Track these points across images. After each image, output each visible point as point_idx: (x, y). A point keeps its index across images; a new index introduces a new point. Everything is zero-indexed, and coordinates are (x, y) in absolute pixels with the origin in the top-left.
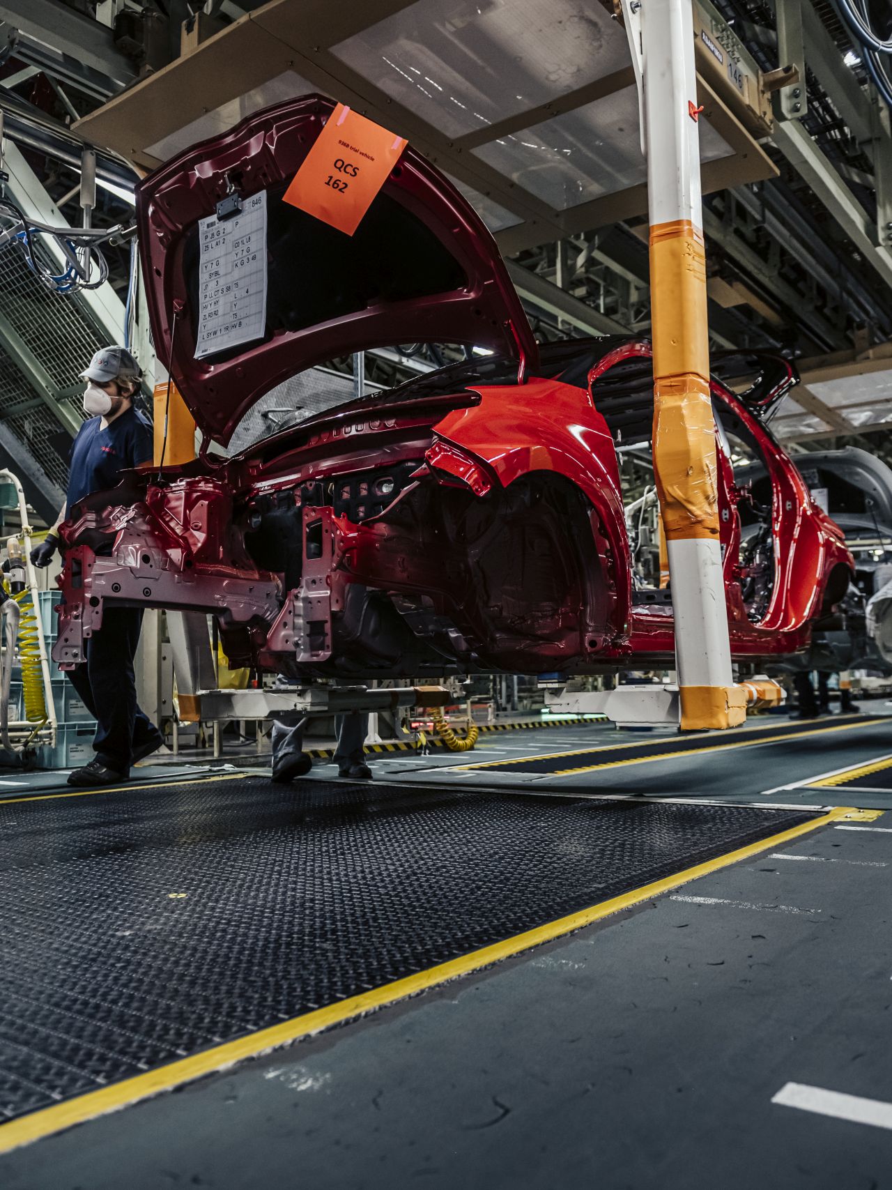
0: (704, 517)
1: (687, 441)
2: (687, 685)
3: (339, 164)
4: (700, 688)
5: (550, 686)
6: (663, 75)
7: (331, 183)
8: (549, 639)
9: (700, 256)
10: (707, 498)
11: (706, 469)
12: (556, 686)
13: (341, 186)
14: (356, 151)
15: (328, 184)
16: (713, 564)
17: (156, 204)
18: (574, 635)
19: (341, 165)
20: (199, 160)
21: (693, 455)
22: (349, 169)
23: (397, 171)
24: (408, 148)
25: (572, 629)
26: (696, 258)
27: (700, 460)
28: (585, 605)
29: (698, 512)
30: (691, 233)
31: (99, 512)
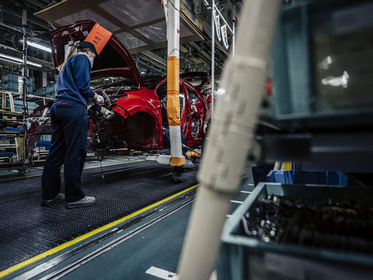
0: (176, 121)
1: (173, 105)
2: (172, 156)
3: (96, 37)
4: (175, 157)
5: (146, 154)
6: (172, 22)
7: (94, 42)
8: (145, 145)
9: (178, 64)
10: (177, 117)
11: (177, 111)
12: (147, 154)
13: (97, 42)
14: (100, 35)
15: (93, 42)
16: (178, 131)
17: (54, 39)
18: (151, 144)
19: (97, 38)
20: (64, 30)
21: (174, 108)
22: (98, 39)
23: (110, 40)
24: (113, 35)
25: (150, 143)
26: (177, 65)
27: (176, 110)
28: (153, 138)
29: (175, 121)
30: (176, 59)
31: (41, 111)
